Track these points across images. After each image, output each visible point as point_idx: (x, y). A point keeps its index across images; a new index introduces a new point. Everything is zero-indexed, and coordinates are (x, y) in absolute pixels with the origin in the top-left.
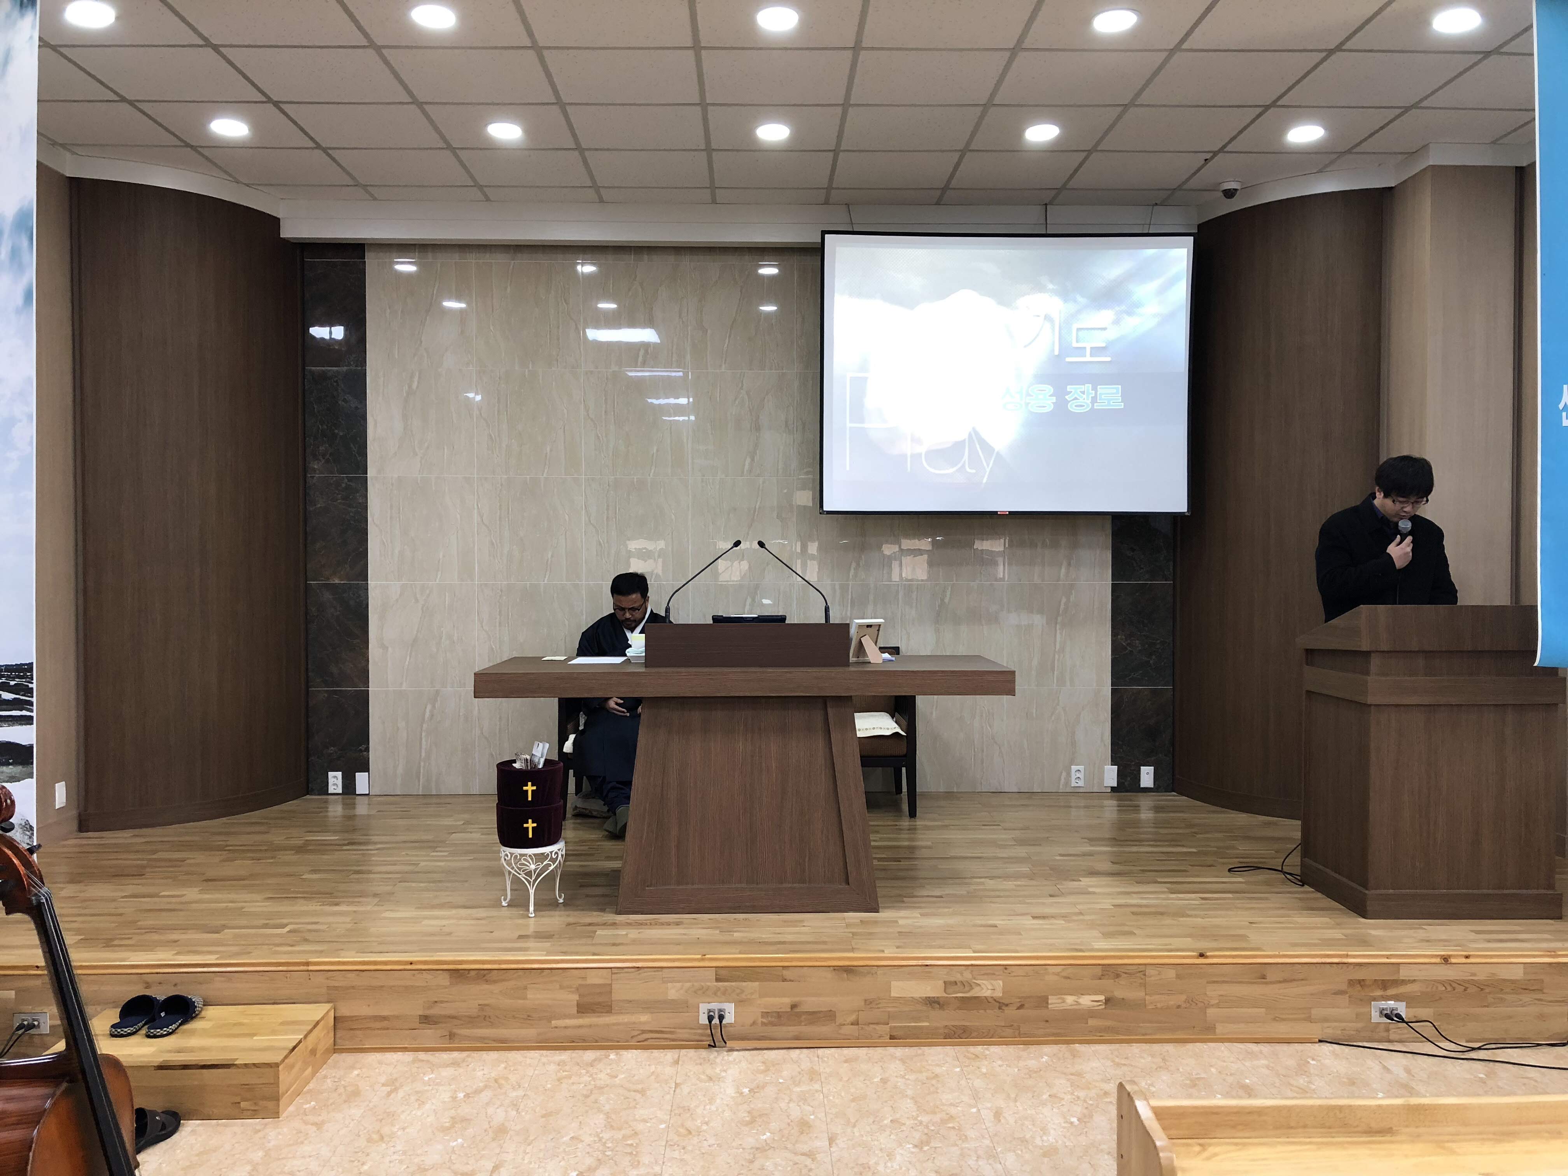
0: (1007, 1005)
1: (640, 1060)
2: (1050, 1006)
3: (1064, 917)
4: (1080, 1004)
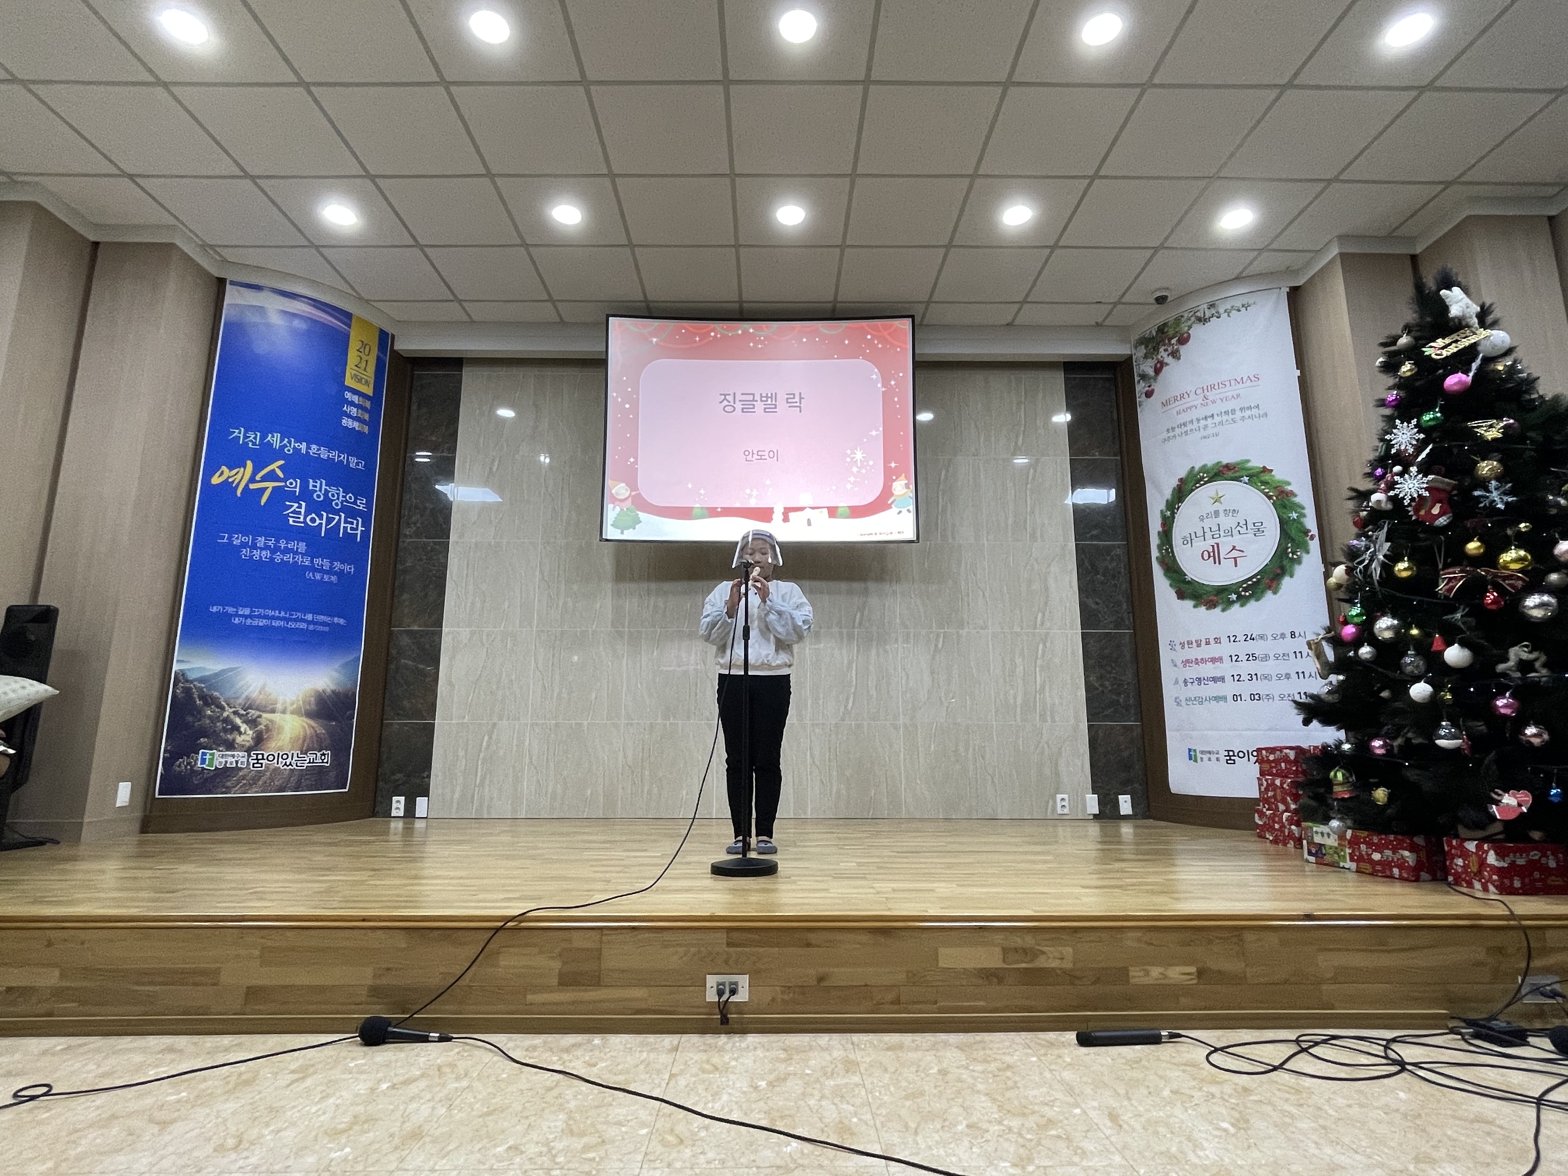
0: (1079, 979)
1: (629, 1046)
2: (1132, 981)
4: (1166, 977)
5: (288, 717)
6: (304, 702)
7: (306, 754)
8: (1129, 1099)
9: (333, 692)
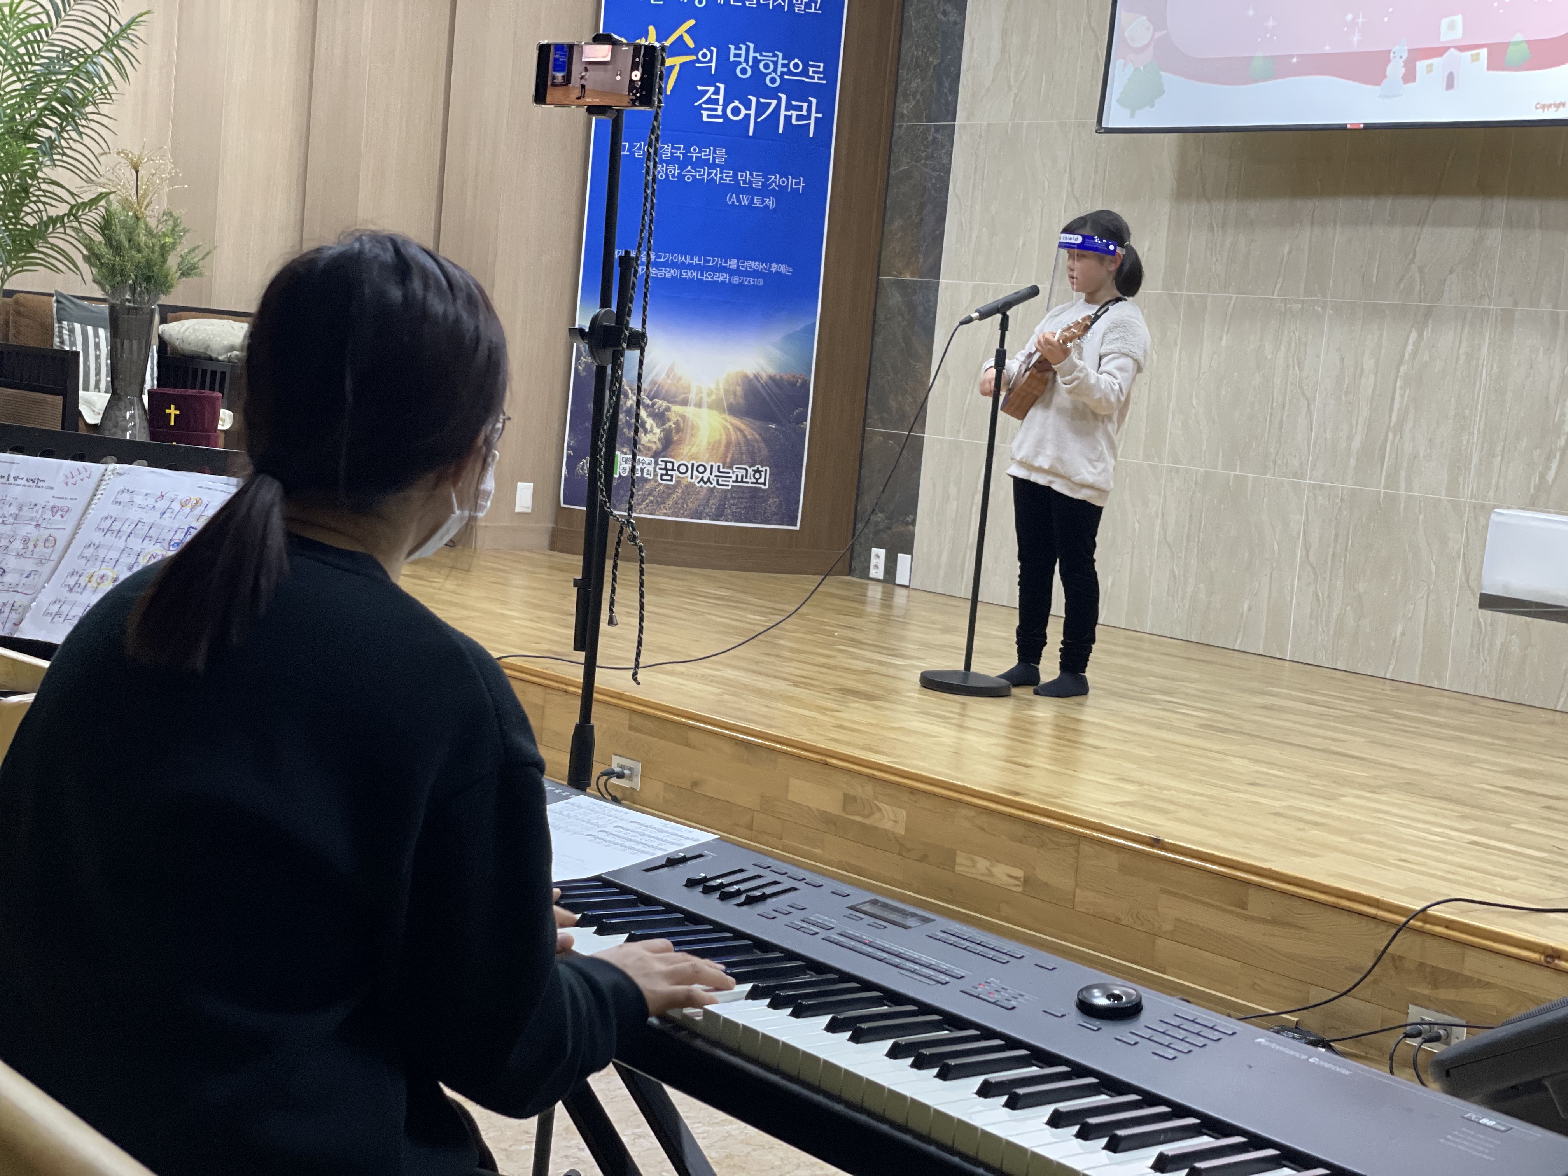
0: (908, 851)
2: (958, 868)
4: (991, 874)
5: (705, 411)
6: (727, 391)
7: (731, 467)
9: (772, 378)
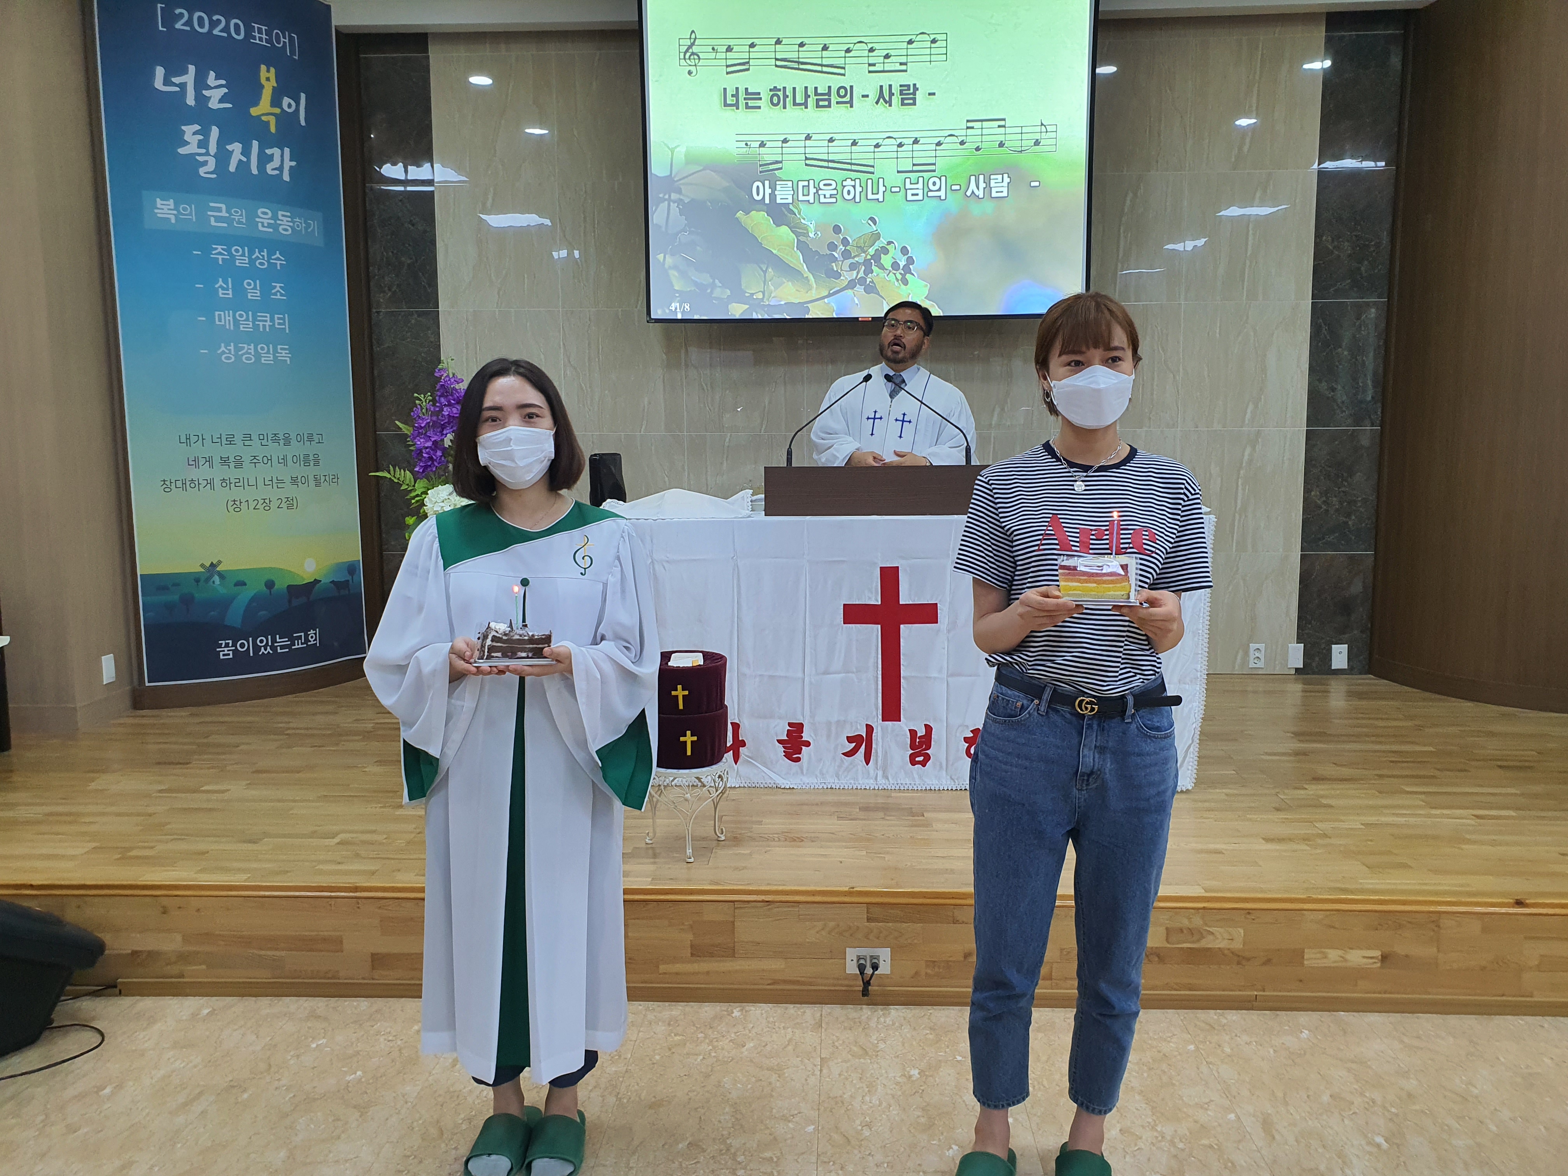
0: (1248, 960)
1: (771, 1019)
2: (1306, 962)
3: (1306, 839)
4: (1346, 960)
8: (1286, 1104)
